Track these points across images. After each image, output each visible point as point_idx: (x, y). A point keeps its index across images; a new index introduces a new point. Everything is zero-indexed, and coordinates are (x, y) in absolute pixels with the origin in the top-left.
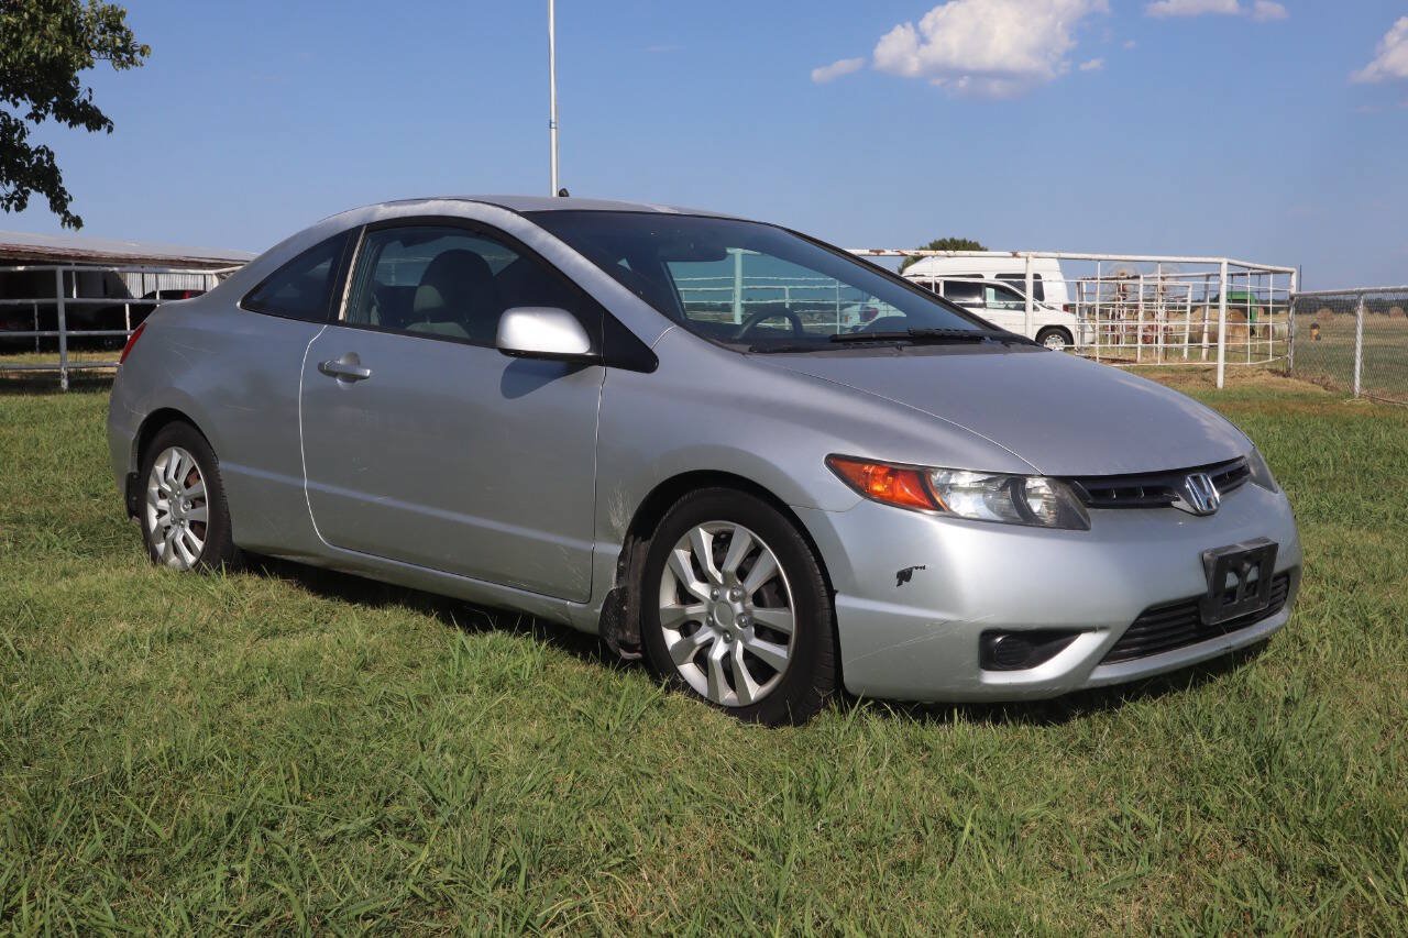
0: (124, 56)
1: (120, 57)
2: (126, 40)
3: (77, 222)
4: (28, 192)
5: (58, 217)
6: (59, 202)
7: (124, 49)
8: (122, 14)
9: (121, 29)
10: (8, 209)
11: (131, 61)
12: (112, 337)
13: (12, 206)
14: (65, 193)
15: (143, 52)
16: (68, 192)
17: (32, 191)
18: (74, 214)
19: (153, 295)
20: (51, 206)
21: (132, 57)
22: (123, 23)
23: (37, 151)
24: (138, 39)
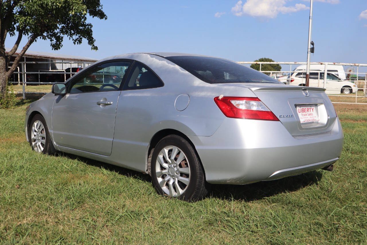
3: (96, 48)
4: (82, 38)
5: (90, 47)
6: (91, 41)
10: (75, 43)
13: (76, 43)
14: (93, 39)
16: (94, 39)
17: (83, 38)
18: (95, 46)
20: (88, 43)
23: (88, 25)
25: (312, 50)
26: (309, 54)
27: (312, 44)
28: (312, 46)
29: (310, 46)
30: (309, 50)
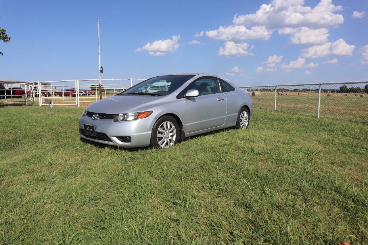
0: (5, 39)
1: (4, 40)
2: (6, 36)
7: (6, 38)
8: (5, 31)
9: (5, 34)
11: (7, 40)
12: (2, 97)
15: (9, 39)
19: (10, 88)
21: (7, 39)
22: (5, 32)
24: (9, 36)
25: (102, 71)
26: (100, 74)
27: (101, 68)
28: (101, 69)
29: (100, 69)
30: (100, 71)
